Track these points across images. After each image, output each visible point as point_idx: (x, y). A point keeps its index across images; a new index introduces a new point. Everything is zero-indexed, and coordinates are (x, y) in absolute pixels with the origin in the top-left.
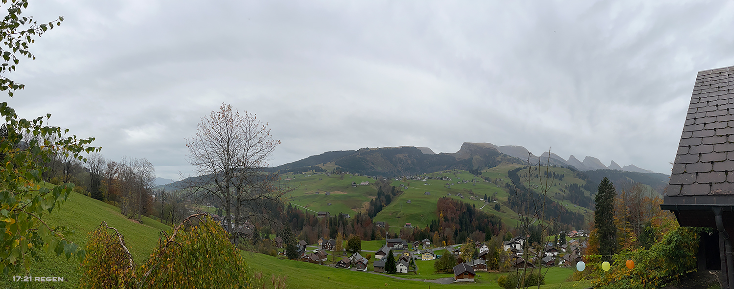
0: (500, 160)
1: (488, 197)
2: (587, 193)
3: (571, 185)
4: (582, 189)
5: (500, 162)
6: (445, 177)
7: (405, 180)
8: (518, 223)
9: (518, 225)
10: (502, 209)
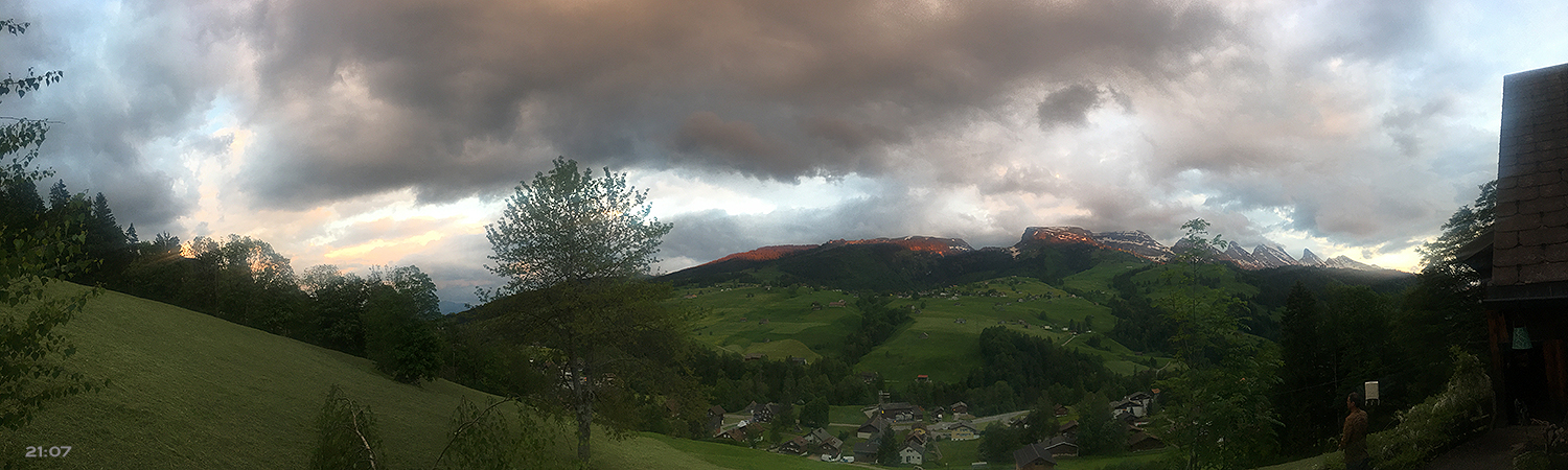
1: (1076, 323)
5: (1096, 263)
6: (993, 291)
7: (916, 297)
8: (1135, 368)
9: (1135, 371)
10: (1104, 344)
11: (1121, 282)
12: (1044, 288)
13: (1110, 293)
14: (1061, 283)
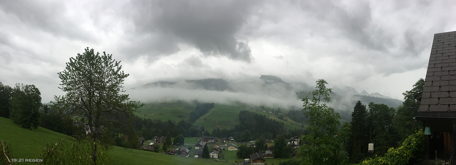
1: (275, 110)
8: (296, 128)
9: (296, 129)
10: (284, 118)
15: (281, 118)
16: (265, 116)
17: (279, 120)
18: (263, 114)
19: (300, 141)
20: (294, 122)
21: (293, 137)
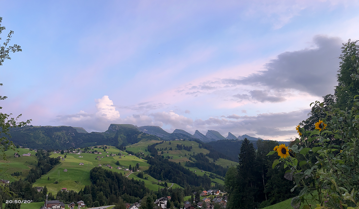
0: (140, 137)
1: (132, 167)
2: (211, 160)
3: (198, 154)
4: (207, 157)
5: (140, 140)
6: (96, 151)
7: (62, 153)
8: (159, 187)
9: (159, 189)
10: (144, 176)
11: (151, 149)
12: (118, 151)
13: (146, 154)
14: (125, 149)
15: (140, 176)
16: (121, 173)
17: (138, 179)
18: (119, 173)
19: (167, 203)
20: (156, 181)
21: (158, 199)
